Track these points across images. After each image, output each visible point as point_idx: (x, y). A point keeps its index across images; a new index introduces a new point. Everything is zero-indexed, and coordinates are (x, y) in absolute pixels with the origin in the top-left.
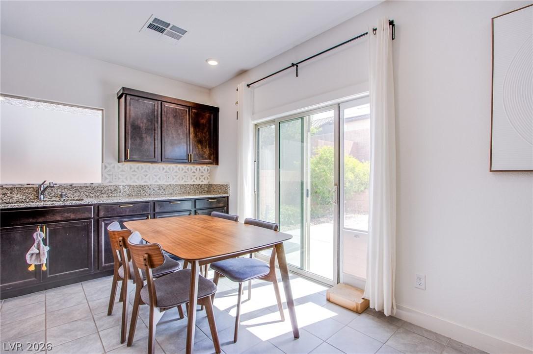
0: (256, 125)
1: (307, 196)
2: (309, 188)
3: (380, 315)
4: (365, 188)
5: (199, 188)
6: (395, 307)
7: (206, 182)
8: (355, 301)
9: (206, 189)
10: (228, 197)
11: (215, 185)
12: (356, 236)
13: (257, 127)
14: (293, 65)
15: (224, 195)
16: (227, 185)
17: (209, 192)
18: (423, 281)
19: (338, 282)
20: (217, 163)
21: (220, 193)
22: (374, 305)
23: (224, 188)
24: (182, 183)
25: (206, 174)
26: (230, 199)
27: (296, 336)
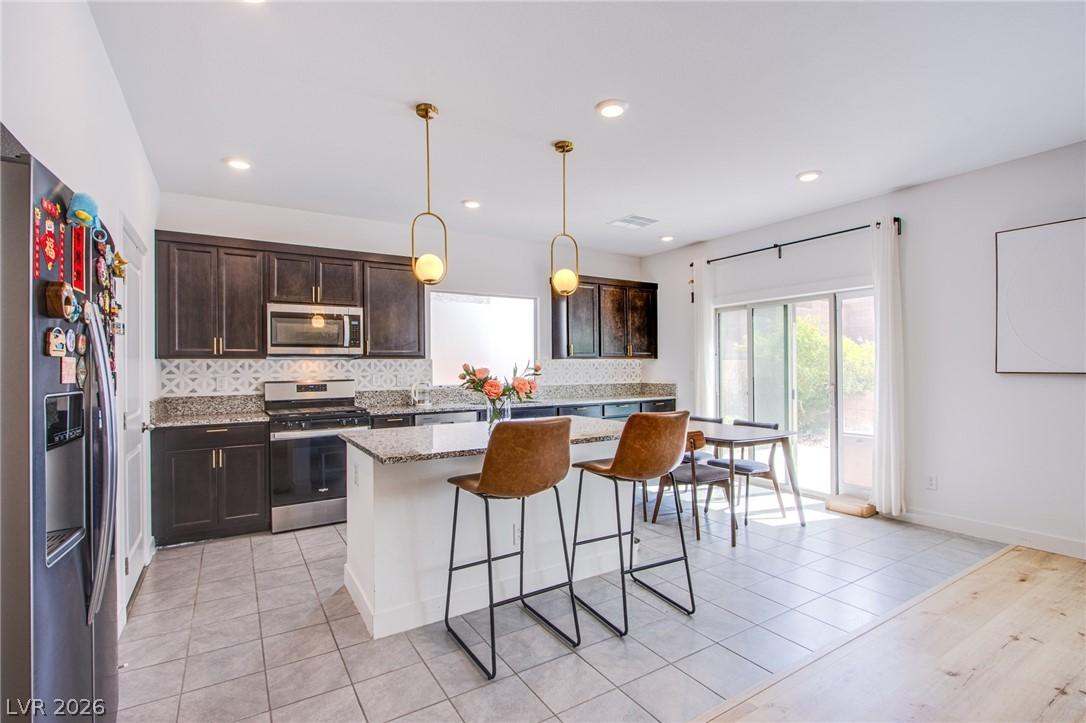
0: (716, 310)
1: (793, 397)
2: (795, 388)
3: (890, 519)
4: (865, 388)
5: (631, 389)
6: (904, 510)
7: (637, 381)
8: (860, 506)
9: (638, 390)
10: (675, 400)
11: (653, 385)
12: (860, 441)
13: (718, 314)
14: (776, 246)
15: (669, 398)
16: (673, 385)
17: (642, 393)
18: (934, 482)
19: (838, 493)
20: (656, 357)
21: (661, 395)
22: (882, 508)
23: (670, 388)
24: (613, 382)
25: (638, 370)
26: (677, 402)
27: (803, 525)
